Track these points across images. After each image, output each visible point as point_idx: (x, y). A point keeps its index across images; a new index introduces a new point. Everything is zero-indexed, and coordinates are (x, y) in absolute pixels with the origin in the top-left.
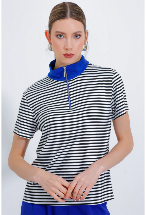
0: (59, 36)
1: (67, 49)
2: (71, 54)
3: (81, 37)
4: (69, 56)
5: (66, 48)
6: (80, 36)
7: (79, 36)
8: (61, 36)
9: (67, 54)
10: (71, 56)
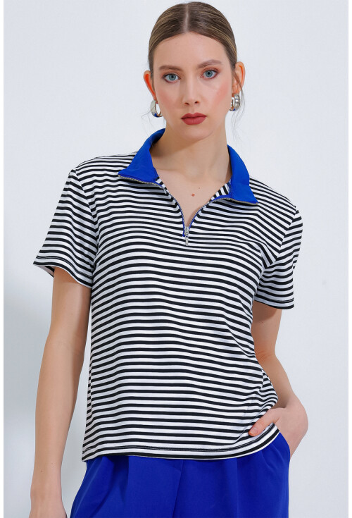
0: (168, 78)
1: (187, 104)
2: (197, 113)
3: (219, 76)
4: (195, 120)
5: (185, 100)
6: (217, 71)
7: (214, 73)
8: (172, 77)
9: (189, 114)
10: (199, 118)
